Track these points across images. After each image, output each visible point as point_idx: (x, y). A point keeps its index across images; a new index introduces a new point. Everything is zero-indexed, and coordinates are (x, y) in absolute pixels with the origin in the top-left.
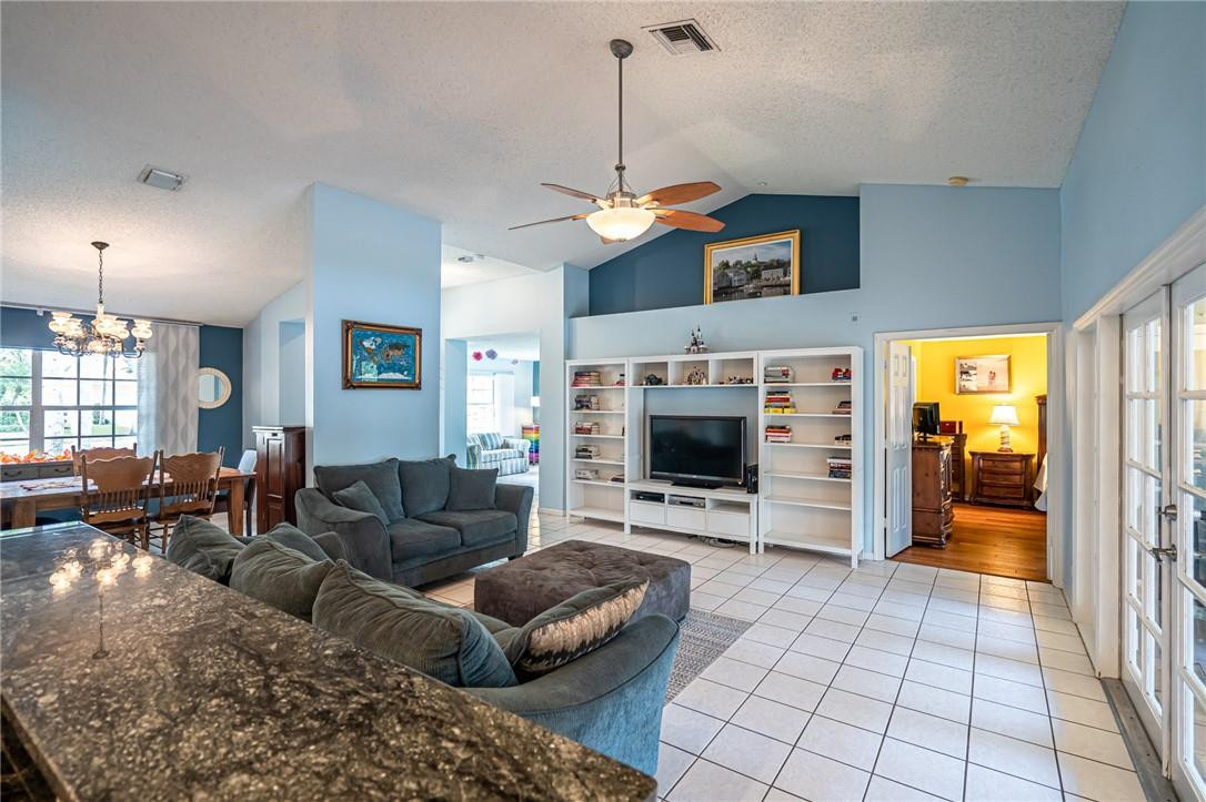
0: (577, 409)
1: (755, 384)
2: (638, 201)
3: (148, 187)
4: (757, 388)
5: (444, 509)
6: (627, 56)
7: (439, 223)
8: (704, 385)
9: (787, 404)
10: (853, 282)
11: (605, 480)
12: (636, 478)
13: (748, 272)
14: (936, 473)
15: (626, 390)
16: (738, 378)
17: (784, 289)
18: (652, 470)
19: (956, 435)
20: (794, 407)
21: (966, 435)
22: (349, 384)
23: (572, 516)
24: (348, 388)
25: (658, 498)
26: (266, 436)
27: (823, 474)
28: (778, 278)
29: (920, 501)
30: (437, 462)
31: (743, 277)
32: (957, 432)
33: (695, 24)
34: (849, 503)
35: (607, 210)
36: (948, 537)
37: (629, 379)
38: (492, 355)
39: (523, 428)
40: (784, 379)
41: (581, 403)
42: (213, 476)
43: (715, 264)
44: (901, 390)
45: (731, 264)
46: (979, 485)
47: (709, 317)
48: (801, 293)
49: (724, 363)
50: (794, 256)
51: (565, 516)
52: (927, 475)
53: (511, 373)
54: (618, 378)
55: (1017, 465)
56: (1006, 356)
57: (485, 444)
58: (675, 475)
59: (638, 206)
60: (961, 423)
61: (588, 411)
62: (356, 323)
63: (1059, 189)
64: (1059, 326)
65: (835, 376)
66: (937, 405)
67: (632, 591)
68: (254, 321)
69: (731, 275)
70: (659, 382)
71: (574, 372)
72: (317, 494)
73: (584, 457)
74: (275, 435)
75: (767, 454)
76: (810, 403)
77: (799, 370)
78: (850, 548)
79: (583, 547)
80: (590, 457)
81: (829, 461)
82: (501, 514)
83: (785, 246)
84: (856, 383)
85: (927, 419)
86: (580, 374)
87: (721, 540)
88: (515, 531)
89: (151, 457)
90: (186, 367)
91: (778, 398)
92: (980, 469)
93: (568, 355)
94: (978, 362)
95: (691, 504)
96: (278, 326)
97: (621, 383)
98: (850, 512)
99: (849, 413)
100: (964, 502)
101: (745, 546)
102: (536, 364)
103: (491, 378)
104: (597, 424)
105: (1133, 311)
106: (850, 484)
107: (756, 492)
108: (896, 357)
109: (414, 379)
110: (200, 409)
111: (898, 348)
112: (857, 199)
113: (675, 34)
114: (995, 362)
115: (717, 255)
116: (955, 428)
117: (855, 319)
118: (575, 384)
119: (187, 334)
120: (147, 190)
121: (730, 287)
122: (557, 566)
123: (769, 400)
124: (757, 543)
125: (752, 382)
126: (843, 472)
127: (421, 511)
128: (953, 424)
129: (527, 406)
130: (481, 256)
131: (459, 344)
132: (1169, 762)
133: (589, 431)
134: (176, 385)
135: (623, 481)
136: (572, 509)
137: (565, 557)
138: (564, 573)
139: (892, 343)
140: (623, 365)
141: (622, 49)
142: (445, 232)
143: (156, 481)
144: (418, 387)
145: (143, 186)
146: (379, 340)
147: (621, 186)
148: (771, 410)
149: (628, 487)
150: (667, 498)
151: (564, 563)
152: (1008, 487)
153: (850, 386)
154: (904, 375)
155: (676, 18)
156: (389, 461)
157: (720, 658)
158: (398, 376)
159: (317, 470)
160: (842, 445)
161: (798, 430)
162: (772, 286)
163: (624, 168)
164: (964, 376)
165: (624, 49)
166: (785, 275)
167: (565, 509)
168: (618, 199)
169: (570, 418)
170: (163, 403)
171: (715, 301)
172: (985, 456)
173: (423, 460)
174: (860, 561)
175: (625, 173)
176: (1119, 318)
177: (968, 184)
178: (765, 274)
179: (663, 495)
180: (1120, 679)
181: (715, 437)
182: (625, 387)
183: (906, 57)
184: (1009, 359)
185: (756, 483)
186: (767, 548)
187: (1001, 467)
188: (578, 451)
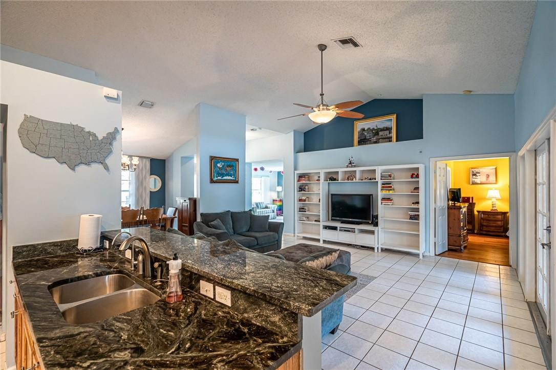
0: (300, 191)
1: (377, 180)
2: (329, 108)
3: (142, 108)
4: (377, 182)
5: (248, 231)
6: (325, 50)
7: (245, 116)
8: (354, 180)
9: (391, 189)
10: (420, 136)
11: (312, 221)
12: (325, 220)
13: (373, 133)
14: (459, 219)
15: (321, 183)
16: (369, 178)
17: (389, 139)
18: (332, 217)
19: (470, 203)
20: (394, 190)
21: (475, 204)
22: (212, 181)
23: (298, 236)
24: (212, 183)
25: (335, 228)
26: (181, 201)
27: (407, 219)
28: (387, 135)
29: (451, 231)
30: (245, 212)
31: (371, 134)
32: (471, 202)
33: (353, 38)
34: (419, 231)
35: (317, 112)
36: (465, 247)
37: (322, 179)
38: (262, 169)
39: (273, 200)
40: (389, 178)
41: (301, 189)
42: (161, 217)
43: (359, 129)
44: (442, 183)
45: (366, 129)
46: (481, 226)
47: (356, 152)
48: (397, 141)
49: (363, 171)
50: (393, 125)
51: (295, 236)
52: (455, 220)
53: (268, 176)
54: (317, 178)
55: (500, 217)
56: (494, 167)
57: (258, 206)
58: (341, 219)
59: (329, 110)
60: (472, 198)
61: (304, 192)
62: (215, 157)
63: (514, 94)
64: (514, 154)
65: (412, 177)
66: (460, 189)
67: (334, 253)
68: (170, 156)
69: (366, 134)
70: (335, 180)
71: (298, 175)
72: (202, 224)
73: (302, 211)
74: (185, 201)
75: (382, 210)
76: (401, 188)
77: (396, 174)
78: (419, 250)
79: (306, 246)
80: (305, 211)
81: (410, 213)
82: (272, 233)
83: (390, 121)
84: (421, 179)
85: (455, 195)
86: (301, 177)
87: (362, 246)
88: (277, 240)
89: (140, 209)
90: (145, 175)
91: (387, 186)
92: (481, 218)
93: (295, 169)
94: (481, 170)
95: (349, 231)
96: (180, 158)
97: (318, 180)
98: (419, 235)
99: (418, 192)
100: (475, 234)
101: (372, 249)
102: (279, 173)
103: (260, 179)
104: (308, 198)
105: (540, 148)
106: (419, 222)
107: (377, 226)
108: (440, 168)
109: (236, 179)
110: (151, 192)
111: (440, 164)
112: (422, 100)
113: (344, 42)
114: (489, 170)
115: (359, 126)
116: (469, 200)
117: (421, 152)
118: (299, 181)
119: (146, 162)
120: (142, 109)
121: (365, 139)
122: (297, 252)
123: (383, 187)
124: (378, 248)
125: (375, 179)
126: (416, 217)
127: (240, 232)
128: (469, 198)
129: (275, 191)
130: (260, 128)
131: (250, 164)
132: (550, 329)
133: (305, 200)
134: (142, 182)
135: (319, 221)
136: (298, 233)
137: (300, 249)
138: (301, 254)
139: (438, 162)
140: (319, 173)
141: (322, 48)
142: (247, 119)
143: (141, 219)
144: (237, 182)
145: (140, 107)
146: (223, 164)
147: (322, 102)
148: (384, 191)
149: (322, 224)
150: (338, 228)
151: (300, 251)
152: (496, 227)
153: (418, 181)
154: (444, 176)
155: (345, 36)
156: (227, 211)
157: (364, 289)
158: (230, 178)
159: (202, 214)
160: (415, 206)
161: (395, 199)
162: (384, 138)
163: (323, 95)
164: (474, 177)
165: (323, 48)
166: (390, 133)
167: (294, 233)
168: (321, 107)
169: (297, 195)
170: (137, 189)
171: (359, 145)
172: (484, 213)
173: (240, 211)
174: (423, 256)
175: (324, 96)
176: (534, 152)
177: (472, 93)
178: (381, 133)
179: (337, 227)
180: (536, 302)
181: (358, 203)
182: (321, 182)
183: (441, 47)
184: (496, 169)
185: (377, 222)
186: (382, 250)
187: (492, 218)
188: (300, 209)
